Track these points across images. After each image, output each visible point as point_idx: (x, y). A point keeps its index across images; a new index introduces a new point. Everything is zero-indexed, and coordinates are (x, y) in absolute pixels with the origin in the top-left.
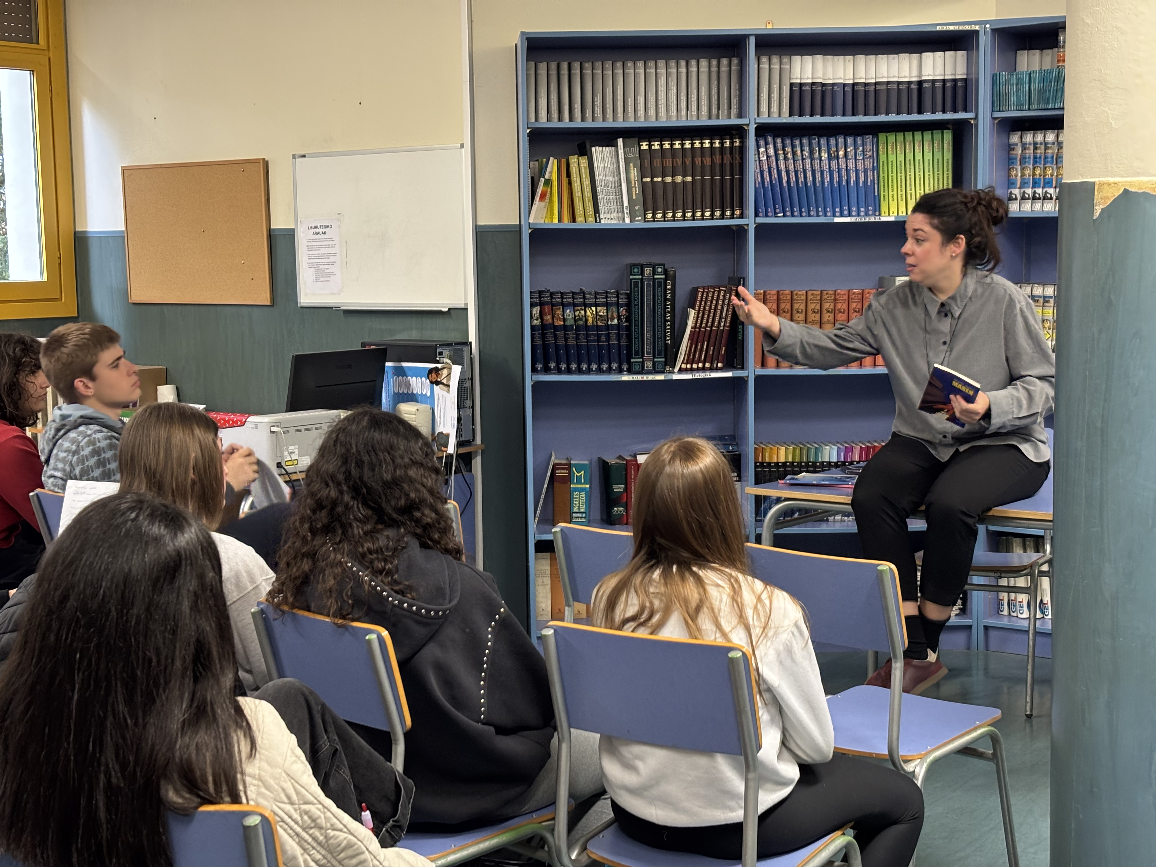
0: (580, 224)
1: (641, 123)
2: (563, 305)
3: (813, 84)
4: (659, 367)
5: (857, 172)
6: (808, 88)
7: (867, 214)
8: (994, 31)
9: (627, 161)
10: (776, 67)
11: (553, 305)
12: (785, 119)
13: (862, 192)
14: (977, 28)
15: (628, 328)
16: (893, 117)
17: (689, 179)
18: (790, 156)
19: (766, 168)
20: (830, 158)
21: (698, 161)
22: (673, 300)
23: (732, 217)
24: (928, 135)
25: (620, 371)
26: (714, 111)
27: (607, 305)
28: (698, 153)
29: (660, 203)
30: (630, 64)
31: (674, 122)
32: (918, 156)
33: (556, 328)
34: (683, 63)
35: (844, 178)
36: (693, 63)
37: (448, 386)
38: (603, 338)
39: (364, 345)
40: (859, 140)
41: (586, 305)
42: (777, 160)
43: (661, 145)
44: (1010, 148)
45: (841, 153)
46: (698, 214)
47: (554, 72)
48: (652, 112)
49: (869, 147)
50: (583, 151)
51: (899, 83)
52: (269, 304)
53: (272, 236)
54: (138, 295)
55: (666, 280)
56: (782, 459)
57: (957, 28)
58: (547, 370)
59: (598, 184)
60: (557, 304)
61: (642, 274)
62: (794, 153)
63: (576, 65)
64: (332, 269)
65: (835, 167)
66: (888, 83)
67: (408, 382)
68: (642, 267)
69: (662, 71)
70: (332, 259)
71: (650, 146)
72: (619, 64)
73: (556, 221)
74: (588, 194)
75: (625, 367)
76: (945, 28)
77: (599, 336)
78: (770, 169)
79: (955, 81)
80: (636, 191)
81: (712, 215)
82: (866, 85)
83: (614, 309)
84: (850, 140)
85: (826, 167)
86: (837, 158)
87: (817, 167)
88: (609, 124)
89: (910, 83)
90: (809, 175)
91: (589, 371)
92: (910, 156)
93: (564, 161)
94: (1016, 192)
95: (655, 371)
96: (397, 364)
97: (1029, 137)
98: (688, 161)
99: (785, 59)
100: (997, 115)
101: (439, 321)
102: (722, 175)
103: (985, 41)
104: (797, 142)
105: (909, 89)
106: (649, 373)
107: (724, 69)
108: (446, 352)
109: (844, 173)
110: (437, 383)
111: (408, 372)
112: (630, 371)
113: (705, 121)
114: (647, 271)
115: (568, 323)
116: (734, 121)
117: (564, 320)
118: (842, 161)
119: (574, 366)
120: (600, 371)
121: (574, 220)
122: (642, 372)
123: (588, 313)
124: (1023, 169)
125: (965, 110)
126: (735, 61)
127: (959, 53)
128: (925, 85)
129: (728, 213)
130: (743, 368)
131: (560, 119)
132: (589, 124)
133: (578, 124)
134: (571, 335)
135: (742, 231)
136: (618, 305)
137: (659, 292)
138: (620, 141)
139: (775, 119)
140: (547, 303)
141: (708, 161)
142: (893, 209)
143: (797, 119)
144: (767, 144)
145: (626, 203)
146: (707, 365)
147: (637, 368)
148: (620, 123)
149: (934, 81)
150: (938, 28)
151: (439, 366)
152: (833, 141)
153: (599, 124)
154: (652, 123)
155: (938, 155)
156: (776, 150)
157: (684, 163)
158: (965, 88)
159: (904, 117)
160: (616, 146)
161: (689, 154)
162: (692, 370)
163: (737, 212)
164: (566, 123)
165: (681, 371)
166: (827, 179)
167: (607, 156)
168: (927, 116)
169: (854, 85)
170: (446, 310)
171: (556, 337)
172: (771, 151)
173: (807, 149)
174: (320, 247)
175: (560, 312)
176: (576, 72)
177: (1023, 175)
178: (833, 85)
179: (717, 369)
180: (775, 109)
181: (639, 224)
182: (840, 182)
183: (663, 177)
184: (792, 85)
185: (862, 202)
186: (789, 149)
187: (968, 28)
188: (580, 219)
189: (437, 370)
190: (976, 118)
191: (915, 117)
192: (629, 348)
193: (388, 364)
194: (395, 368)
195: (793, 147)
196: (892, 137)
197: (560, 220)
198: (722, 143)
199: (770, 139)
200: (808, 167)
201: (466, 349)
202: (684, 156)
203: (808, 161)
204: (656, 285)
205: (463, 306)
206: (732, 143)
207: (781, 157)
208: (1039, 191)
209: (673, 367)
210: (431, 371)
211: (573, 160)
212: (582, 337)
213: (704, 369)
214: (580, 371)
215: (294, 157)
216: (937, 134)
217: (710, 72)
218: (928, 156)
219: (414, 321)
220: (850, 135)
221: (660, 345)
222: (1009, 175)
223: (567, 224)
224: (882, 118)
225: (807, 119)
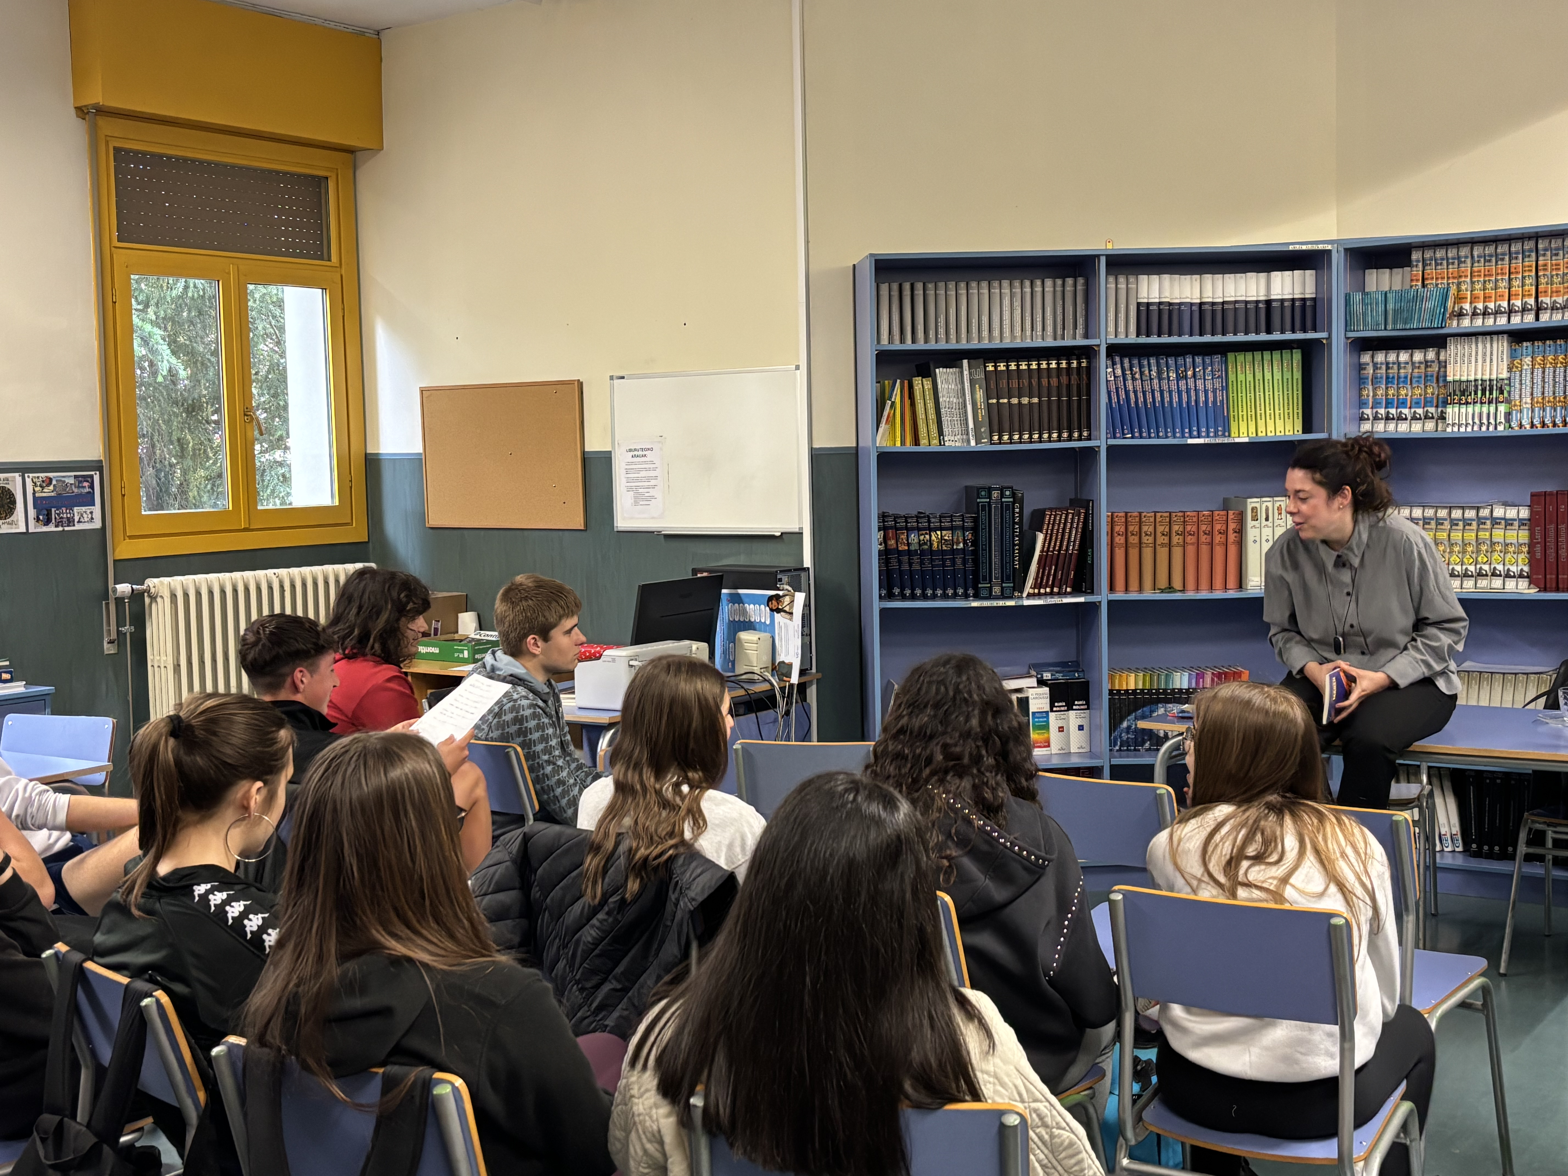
0: (924, 447)
1: (986, 344)
2: (907, 529)
3: (1160, 303)
4: (1007, 592)
5: (1206, 392)
6: (1155, 307)
7: (1216, 435)
8: (1346, 250)
9: (972, 383)
10: (1122, 286)
11: (897, 529)
12: (1132, 339)
13: (1211, 411)
14: (1329, 247)
15: (975, 553)
16: (1241, 337)
17: (1035, 400)
18: (1137, 376)
19: (1113, 388)
20: (1178, 378)
21: (1044, 382)
22: (1021, 523)
23: (1080, 439)
24: (1277, 355)
25: (966, 596)
26: (1059, 332)
27: (952, 529)
28: (1045, 374)
29: (1006, 425)
30: (974, 284)
31: (1018, 343)
32: (1268, 376)
33: (900, 553)
34: (1027, 283)
35: (1193, 398)
36: (1038, 283)
37: (791, 613)
38: (948, 563)
39: (695, 571)
40: (1208, 361)
41: (931, 530)
42: (1125, 380)
43: (1007, 366)
44: (1361, 367)
45: (1190, 373)
46: (1046, 436)
47: (895, 293)
48: (996, 333)
49: (1216, 367)
50: (926, 372)
51: (1246, 302)
52: (582, 528)
53: (587, 459)
54: (435, 519)
55: (1014, 503)
56: (1132, 686)
57: (1309, 247)
58: (890, 596)
59: (942, 405)
60: (901, 529)
61: (990, 497)
62: (1142, 373)
63: (919, 286)
64: (652, 492)
65: (1183, 388)
66: (1236, 302)
67: (745, 610)
68: (989, 490)
69: (1006, 291)
70: (653, 482)
71: (996, 367)
72: (963, 285)
73: (898, 444)
74: (932, 415)
75: (971, 592)
76: (1298, 247)
77: (944, 560)
78: (1117, 389)
79: (1304, 300)
80: (982, 413)
81: (1059, 436)
82: (1213, 304)
83: (960, 533)
84: (1198, 360)
85: (1174, 387)
86: (1186, 377)
87: (1165, 387)
88: (953, 345)
89: (1257, 302)
90: (1157, 395)
91: (934, 597)
92: (1259, 376)
93: (906, 382)
94: (1368, 411)
95: (1003, 597)
96: (733, 591)
97: (1380, 357)
98: (1034, 382)
99: (1132, 279)
100: (1351, 335)
101: (770, 546)
102: (1069, 396)
103: (1338, 260)
104: (1145, 363)
105: (1257, 307)
106: (997, 598)
107: (1069, 288)
108: (785, 579)
109: (1193, 393)
110: (778, 611)
111: (744, 599)
112: (977, 597)
113: (1050, 342)
114: (995, 494)
115: (912, 548)
116: (1080, 342)
117: (909, 544)
118: (1191, 382)
119: (918, 592)
120: (945, 597)
121: (916, 442)
122: (990, 597)
123: (933, 538)
124: (1375, 389)
125: (1315, 329)
126: (1081, 281)
127: (1308, 272)
128: (1274, 304)
129: (1076, 435)
130: (1092, 593)
131: (902, 341)
132: (932, 346)
133: (921, 345)
134: (916, 559)
135: (1091, 453)
136: (963, 529)
137: (1007, 515)
138: (965, 362)
139: (1122, 339)
140: (891, 528)
141: (1054, 382)
142: (1243, 429)
143: (1143, 340)
144: (1114, 364)
145: (971, 425)
146: (1056, 590)
147: (984, 593)
148: (964, 345)
149: (1282, 301)
150: (1291, 248)
151: (781, 593)
152: (1180, 360)
153: (942, 345)
154: (996, 344)
155: (1288, 375)
156: (1123, 370)
157: (1030, 383)
158: (1314, 307)
159: (1252, 337)
160: (961, 367)
161: (1035, 375)
162: (1039, 595)
163: (1085, 434)
164: (909, 345)
165: (1030, 596)
166: (1175, 399)
167: (951, 378)
168: (1276, 336)
169: (1201, 304)
170: (778, 534)
171: (900, 562)
172: (1119, 372)
173: (1154, 368)
174: (639, 471)
175: (904, 537)
176: (919, 292)
177: (1375, 395)
178: (1180, 304)
179: (1066, 594)
180: (1122, 329)
181: (985, 447)
182: (1188, 403)
183: (1009, 398)
184: (1139, 304)
185: (1211, 423)
186: (1136, 369)
187: (1321, 247)
188: (924, 441)
189: (777, 597)
190: (1329, 338)
191: (1263, 337)
192: (976, 573)
193: (724, 591)
194: (730, 594)
195: (1141, 367)
196: (1240, 357)
197: (903, 443)
198: (1069, 364)
199: (1117, 359)
200: (1156, 387)
201: (803, 575)
202: (1030, 377)
203: (1156, 381)
204: (1005, 508)
205: (797, 530)
206: (1079, 363)
207: (1129, 377)
208: (1393, 411)
209: (1022, 592)
210: (771, 598)
211: (917, 381)
212: (927, 562)
213: (1052, 594)
214: (925, 597)
215: (612, 378)
216: (1286, 354)
217: (1054, 291)
218: (1277, 376)
219: (743, 545)
220: (1198, 354)
221: (1009, 571)
222: (1360, 395)
223: (909, 447)
224: (1230, 338)
225: (1154, 339)
